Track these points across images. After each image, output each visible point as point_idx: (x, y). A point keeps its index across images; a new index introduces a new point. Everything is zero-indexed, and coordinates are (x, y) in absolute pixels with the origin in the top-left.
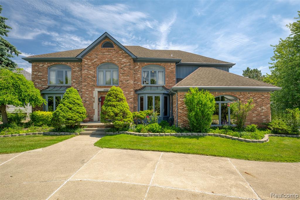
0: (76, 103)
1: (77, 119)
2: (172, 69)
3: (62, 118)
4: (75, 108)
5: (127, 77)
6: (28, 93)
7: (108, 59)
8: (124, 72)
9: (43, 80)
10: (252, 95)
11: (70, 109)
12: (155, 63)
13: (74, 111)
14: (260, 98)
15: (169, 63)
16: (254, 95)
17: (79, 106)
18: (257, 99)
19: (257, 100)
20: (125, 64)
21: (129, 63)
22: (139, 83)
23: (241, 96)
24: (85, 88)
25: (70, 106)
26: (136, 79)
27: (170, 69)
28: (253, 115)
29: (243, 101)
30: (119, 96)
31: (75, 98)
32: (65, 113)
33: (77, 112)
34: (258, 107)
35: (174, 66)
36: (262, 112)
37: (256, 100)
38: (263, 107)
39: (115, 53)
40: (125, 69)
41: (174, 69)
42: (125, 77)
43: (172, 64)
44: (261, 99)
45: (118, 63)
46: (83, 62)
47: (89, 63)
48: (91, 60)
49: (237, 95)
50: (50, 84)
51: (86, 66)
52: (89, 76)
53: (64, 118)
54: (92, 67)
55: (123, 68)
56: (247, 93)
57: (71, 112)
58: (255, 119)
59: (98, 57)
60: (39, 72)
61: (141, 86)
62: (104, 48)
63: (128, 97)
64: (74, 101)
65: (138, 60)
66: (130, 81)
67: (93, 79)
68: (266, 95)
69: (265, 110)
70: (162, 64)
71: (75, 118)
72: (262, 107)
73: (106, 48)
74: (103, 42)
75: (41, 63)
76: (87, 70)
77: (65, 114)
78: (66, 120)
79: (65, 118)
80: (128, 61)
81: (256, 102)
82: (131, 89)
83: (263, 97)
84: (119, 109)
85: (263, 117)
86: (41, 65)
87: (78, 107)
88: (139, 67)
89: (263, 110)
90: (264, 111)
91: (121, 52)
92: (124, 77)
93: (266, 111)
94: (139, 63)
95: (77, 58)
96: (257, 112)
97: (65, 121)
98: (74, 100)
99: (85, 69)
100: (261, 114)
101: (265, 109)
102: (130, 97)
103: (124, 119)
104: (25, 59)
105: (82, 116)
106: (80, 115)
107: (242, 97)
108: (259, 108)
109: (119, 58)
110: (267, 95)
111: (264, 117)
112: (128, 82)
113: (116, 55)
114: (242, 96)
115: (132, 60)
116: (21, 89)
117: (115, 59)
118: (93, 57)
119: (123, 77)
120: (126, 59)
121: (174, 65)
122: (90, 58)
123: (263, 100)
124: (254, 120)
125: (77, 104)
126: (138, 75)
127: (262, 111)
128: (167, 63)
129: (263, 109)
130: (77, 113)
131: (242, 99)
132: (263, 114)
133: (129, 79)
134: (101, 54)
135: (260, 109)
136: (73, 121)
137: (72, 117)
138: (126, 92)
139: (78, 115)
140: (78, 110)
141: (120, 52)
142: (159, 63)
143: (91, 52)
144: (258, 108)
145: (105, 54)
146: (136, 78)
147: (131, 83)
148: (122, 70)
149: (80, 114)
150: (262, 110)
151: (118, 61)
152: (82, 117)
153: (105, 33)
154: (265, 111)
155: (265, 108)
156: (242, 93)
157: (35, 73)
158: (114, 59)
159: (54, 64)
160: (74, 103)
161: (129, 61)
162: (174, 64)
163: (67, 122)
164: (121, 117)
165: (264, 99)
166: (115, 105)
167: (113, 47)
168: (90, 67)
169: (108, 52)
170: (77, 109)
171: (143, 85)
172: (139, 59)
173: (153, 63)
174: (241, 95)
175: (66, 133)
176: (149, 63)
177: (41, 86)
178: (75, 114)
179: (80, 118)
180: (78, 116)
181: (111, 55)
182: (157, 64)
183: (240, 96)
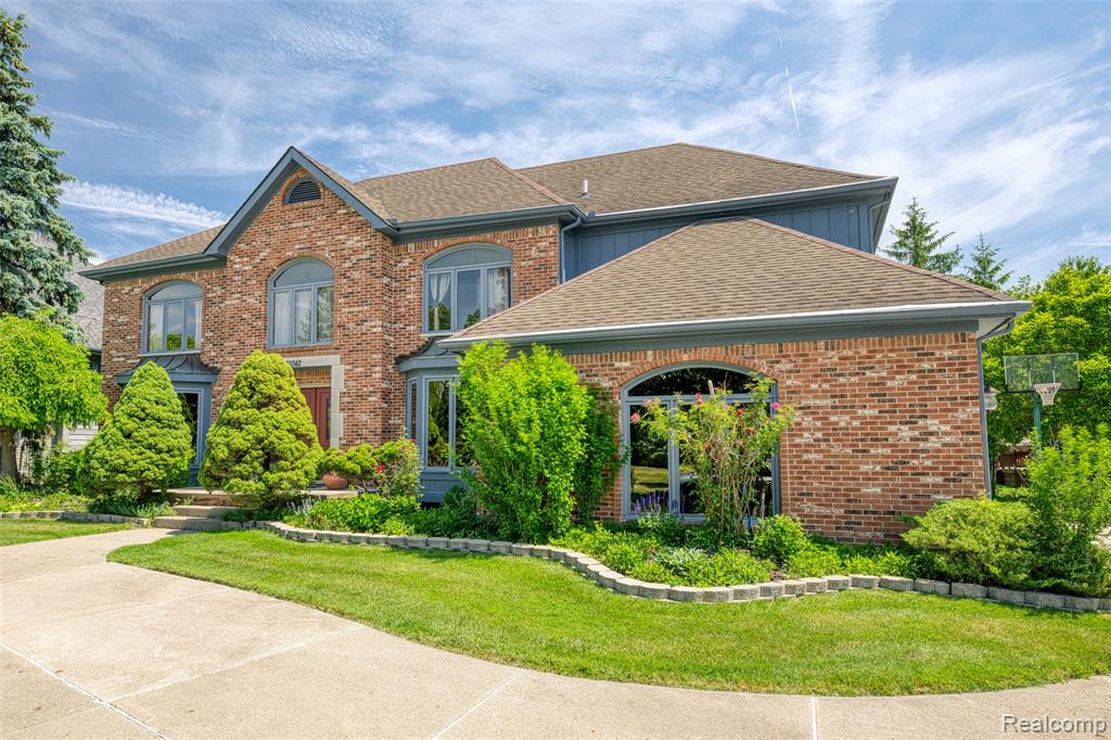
0: (147, 415)
1: (142, 472)
2: (542, 255)
3: (98, 466)
4: (144, 432)
5: (360, 309)
6: (56, 387)
7: (302, 246)
8: (350, 290)
9: (129, 337)
10: (850, 353)
11: (128, 436)
12: (470, 238)
13: (138, 442)
14: (902, 370)
15: (530, 229)
16: (864, 352)
17: (160, 425)
18: (884, 374)
19: (889, 384)
20: (354, 259)
21: (369, 252)
22: (412, 328)
23: (785, 366)
24: (233, 359)
25: (128, 426)
26: (403, 310)
27: (534, 253)
28: (864, 468)
29: (793, 392)
30: (262, 386)
31: (148, 397)
32: (111, 450)
33: (150, 447)
34: (891, 423)
35: (551, 240)
36: (923, 451)
37: (881, 382)
38: (932, 424)
39: (324, 218)
40: (356, 275)
41: (552, 254)
42: (356, 309)
43: (542, 231)
44: (914, 377)
45: (333, 254)
46: (229, 264)
47: (246, 268)
48: (252, 255)
49: (760, 358)
50: (148, 350)
51: (236, 278)
52: (244, 316)
53: (102, 467)
54: (254, 282)
55: (348, 274)
56: (821, 344)
57: (127, 445)
58: (878, 490)
59: (273, 240)
60: (122, 312)
61: (419, 339)
62: (288, 207)
63: (365, 389)
64: (143, 410)
65: (402, 232)
66: (373, 324)
67: (255, 324)
68: (947, 353)
69: (948, 439)
70: (502, 238)
71: (135, 467)
72: (921, 422)
73: (295, 205)
74: (288, 182)
75: (128, 282)
76: (239, 295)
77: (107, 453)
78: (109, 474)
79: (107, 466)
80: (364, 244)
81: (880, 393)
82: (374, 356)
83: (926, 366)
84: (250, 437)
85: (929, 480)
86: (127, 289)
87: (154, 429)
88: (411, 260)
89: (932, 438)
90: (933, 443)
91: (344, 211)
92: (352, 309)
93: (954, 445)
94: (411, 246)
95: (209, 256)
96: (888, 451)
97: (105, 477)
98: (147, 405)
99: (233, 290)
100: (916, 462)
101: (946, 434)
102: (371, 389)
103: (267, 475)
104: (86, 276)
105: (165, 460)
106: (155, 457)
107: (791, 371)
108: (905, 428)
109: (337, 238)
110: (956, 353)
111: (939, 480)
112: (364, 328)
113: (328, 226)
114: (789, 366)
115: (379, 235)
116: (39, 375)
117: (324, 243)
118: (257, 243)
119: (347, 310)
120: (359, 238)
121: (551, 233)
122: (248, 247)
123: (928, 380)
124: (864, 495)
125: (153, 418)
126: (408, 296)
127: (922, 445)
128: (520, 231)
129: (931, 434)
130: (147, 451)
131: (789, 382)
132: (928, 463)
133: (368, 314)
134: (282, 227)
135: (906, 432)
136: (127, 478)
137: (126, 463)
138: (356, 370)
139: (150, 458)
140: (151, 440)
141: (339, 212)
142: (488, 236)
143: (254, 227)
144: (892, 428)
145: (294, 225)
146: (400, 307)
147: (375, 330)
148: (345, 281)
149: (159, 452)
150: (927, 440)
151: (333, 248)
152: (166, 465)
153: (288, 151)
154: (945, 445)
155: (947, 428)
156: (790, 348)
157: (112, 318)
158: (319, 243)
159: (157, 281)
160: (143, 415)
161: (368, 243)
162: (553, 229)
163: (112, 479)
164: (256, 464)
165: (938, 376)
166: (242, 420)
167: (319, 197)
168: (248, 282)
169: (301, 217)
170: (151, 435)
171: (425, 336)
172: (405, 228)
173: (463, 239)
174: (783, 360)
175: (114, 517)
176: (449, 241)
177: (123, 359)
178: (141, 454)
179: (157, 466)
180: (148, 461)
181: (312, 229)
182: (481, 237)
183: (778, 362)
